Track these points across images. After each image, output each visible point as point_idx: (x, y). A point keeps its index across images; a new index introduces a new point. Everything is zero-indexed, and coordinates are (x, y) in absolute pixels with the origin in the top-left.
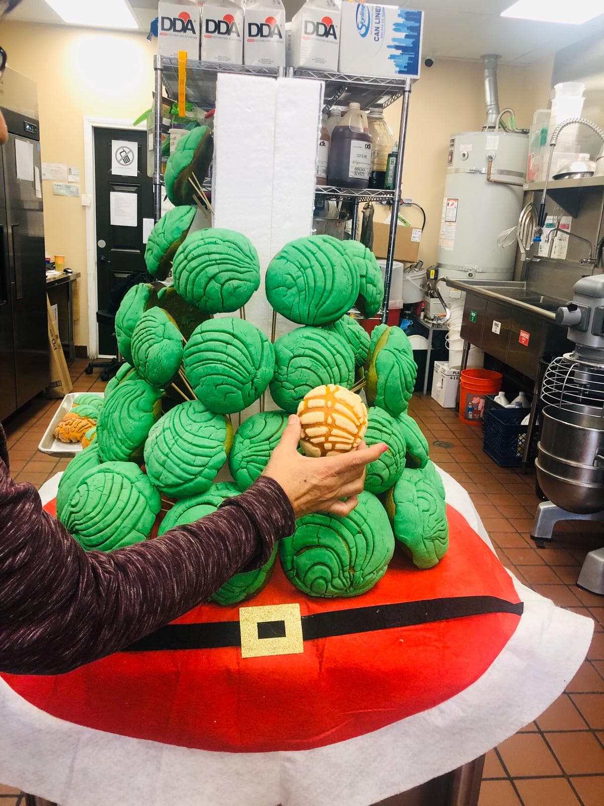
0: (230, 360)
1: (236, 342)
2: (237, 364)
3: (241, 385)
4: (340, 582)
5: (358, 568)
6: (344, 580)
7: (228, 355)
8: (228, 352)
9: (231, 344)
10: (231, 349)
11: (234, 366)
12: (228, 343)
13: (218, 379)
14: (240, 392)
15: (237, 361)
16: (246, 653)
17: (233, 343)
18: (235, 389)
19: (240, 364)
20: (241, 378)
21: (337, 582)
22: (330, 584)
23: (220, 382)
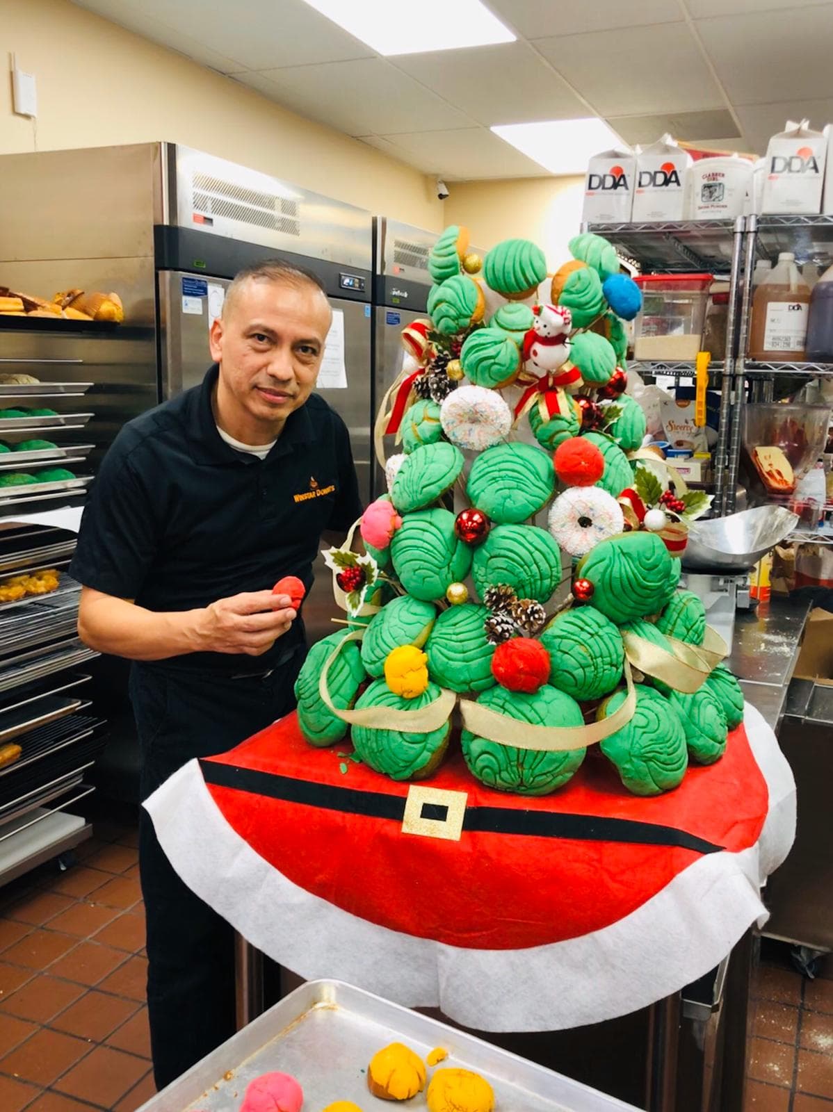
0: (426, 545)
1: (432, 529)
2: (431, 549)
3: (438, 569)
4: (507, 776)
5: (526, 766)
6: (512, 775)
7: (424, 541)
8: (424, 538)
9: (427, 531)
10: (427, 536)
11: (429, 550)
12: (424, 530)
13: (416, 564)
14: (437, 576)
15: (432, 546)
16: (405, 829)
17: (430, 530)
18: (432, 574)
19: (435, 548)
20: (436, 562)
21: (504, 775)
22: (498, 776)
23: (417, 567)
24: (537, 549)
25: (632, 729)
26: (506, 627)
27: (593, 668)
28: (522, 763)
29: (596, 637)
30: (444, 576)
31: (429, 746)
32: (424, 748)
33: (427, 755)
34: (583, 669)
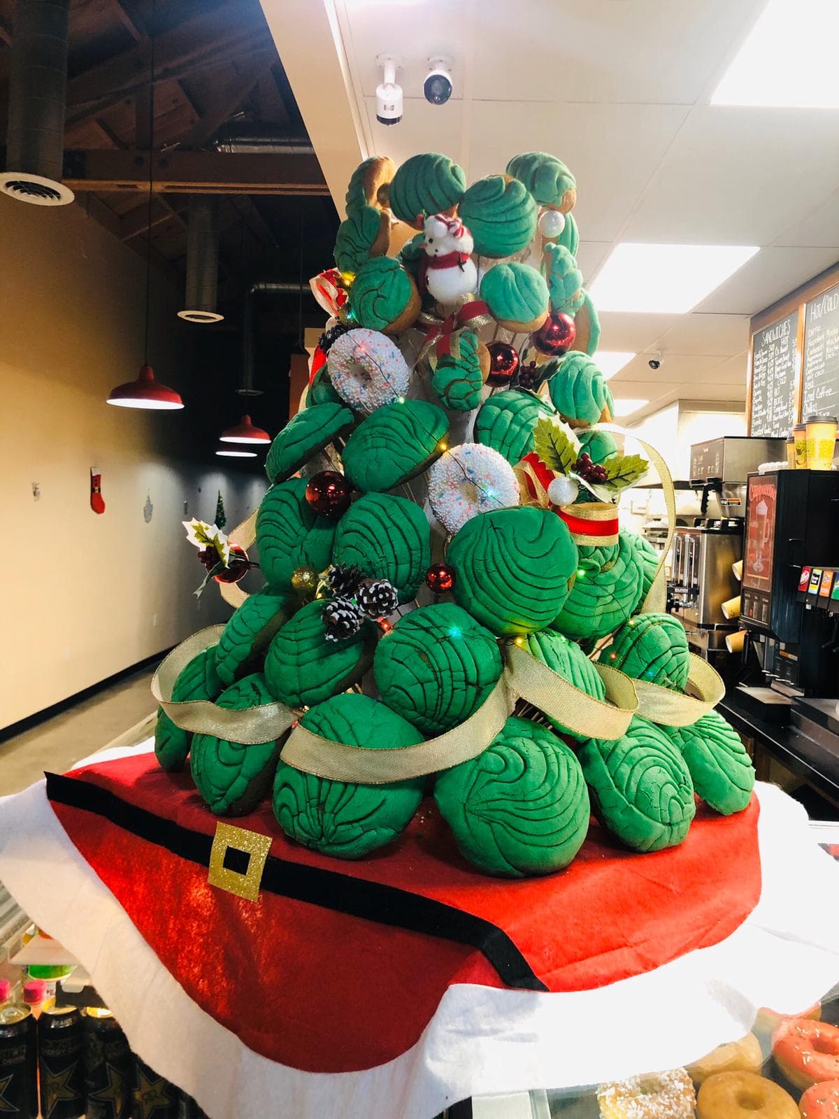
16: (210, 878)
21: (303, 819)
22: (295, 820)
24: (395, 524)
25: (476, 772)
26: (344, 613)
27: (435, 685)
28: (324, 803)
29: (446, 644)
30: (296, 557)
31: (244, 771)
32: (239, 773)
33: (241, 783)
34: (422, 684)
